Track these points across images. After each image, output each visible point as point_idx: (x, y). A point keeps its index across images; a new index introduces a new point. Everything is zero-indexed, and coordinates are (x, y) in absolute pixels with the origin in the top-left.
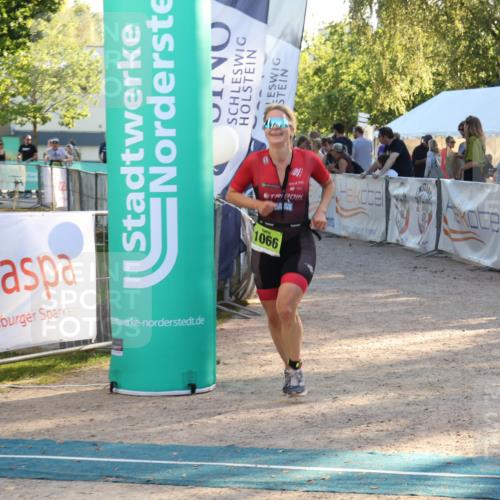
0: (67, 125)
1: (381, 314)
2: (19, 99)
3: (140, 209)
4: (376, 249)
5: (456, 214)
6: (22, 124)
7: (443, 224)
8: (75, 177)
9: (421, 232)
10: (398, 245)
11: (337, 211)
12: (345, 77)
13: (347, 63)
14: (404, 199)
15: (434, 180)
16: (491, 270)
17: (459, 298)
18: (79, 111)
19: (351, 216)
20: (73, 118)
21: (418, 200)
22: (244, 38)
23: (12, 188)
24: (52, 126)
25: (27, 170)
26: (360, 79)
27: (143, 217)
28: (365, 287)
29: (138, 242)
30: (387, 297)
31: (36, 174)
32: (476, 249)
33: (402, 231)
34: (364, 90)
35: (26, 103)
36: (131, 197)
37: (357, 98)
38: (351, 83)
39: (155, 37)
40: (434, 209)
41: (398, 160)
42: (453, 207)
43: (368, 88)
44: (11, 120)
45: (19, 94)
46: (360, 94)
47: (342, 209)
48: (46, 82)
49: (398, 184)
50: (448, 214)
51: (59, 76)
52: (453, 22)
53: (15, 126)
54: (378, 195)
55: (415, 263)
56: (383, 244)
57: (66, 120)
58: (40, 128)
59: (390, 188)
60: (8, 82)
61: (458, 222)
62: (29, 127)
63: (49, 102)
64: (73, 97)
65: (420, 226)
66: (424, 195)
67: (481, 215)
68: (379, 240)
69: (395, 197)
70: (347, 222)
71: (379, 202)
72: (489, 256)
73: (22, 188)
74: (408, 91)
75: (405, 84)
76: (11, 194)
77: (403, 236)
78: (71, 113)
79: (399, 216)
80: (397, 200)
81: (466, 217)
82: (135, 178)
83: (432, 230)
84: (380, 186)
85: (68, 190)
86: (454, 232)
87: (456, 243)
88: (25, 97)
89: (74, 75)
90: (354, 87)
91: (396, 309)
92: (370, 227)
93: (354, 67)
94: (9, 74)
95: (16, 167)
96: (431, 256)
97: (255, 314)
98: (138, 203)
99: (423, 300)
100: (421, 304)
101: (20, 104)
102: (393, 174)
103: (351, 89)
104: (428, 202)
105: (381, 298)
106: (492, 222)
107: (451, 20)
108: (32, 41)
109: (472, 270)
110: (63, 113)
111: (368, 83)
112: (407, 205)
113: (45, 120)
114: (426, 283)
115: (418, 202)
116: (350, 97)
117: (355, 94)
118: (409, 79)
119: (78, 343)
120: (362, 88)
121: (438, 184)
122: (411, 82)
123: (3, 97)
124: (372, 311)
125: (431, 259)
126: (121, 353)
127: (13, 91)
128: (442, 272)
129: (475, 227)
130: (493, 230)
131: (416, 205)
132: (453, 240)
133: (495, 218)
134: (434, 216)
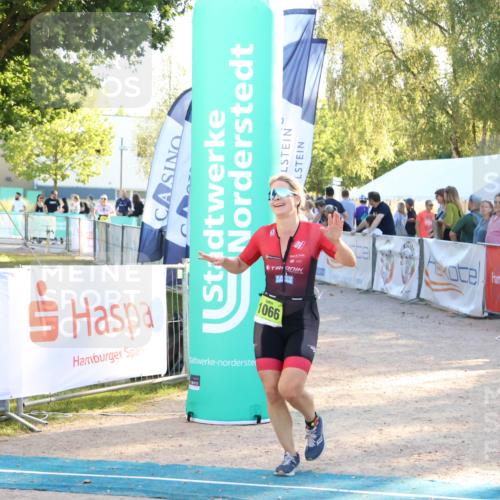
0: (83, 182)
2: (43, 159)
4: (364, 296)
5: (437, 269)
6: (44, 180)
7: (424, 276)
9: (404, 282)
10: (382, 293)
11: (329, 263)
12: (317, 146)
14: (389, 254)
15: (417, 239)
16: (469, 317)
18: (93, 169)
20: (88, 176)
21: (402, 255)
24: (70, 182)
25: (57, 220)
26: (331, 147)
27: (221, 273)
28: (368, 329)
29: (216, 294)
31: (65, 223)
32: (454, 297)
33: (386, 282)
34: (334, 157)
35: (48, 163)
37: (328, 164)
38: (323, 150)
40: (416, 264)
41: (383, 220)
42: (435, 263)
43: (337, 156)
44: (35, 177)
45: (43, 154)
46: (331, 160)
48: (67, 145)
50: (430, 268)
51: (77, 141)
53: (38, 181)
54: (366, 250)
55: (405, 308)
56: (369, 291)
57: (82, 178)
58: (60, 184)
59: (377, 244)
60: (34, 144)
61: (439, 275)
62: (50, 183)
63: (69, 162)
64: (91, 158)
65: (403, 277)
66: (408, 251)
67: (461, 270)
68: (365, 288)
70: (337, 272)
71: (366, 256)
72: (467, 304)
73: (52, 236)
74: (374, 159)
75: (372, 154)
77: (387, 285)
78: (86, 172)
79: (384, 270)
80: (383, 255)
81: (447, 271)
83: (414, 281)
84: (368, 243)
85: (95, 239)
86: (435, 283)
87: (436, 293)
88: (48, 157)
89: (91, 139)
90: (326, 155)
92: (358, 277)
93: (326, 136)
94: (35, 138)
96: (414, 303)
99: (420, 342)
100: (421, 347)
101: (44, 163)
102: (379, 232)
103: (323, 156)
104: (411, 257)
106: (470, 276)
107: (412, 100)
108: (72, 111)
109: (453, 317)
110: (80, 171)
111: (337, 151)
112: (392, 259)
113: (64, 177)
114: (416, 327)
115: (402, 257)
116: (322, 163)
117: (326, 161)
118: (374, 149)
119: (150, 377)
120: (331, 155)
121: (421, 242)
122: (376, 152)
123: (29, 157)
124: (381, 351)
125: (414, 306)
126: (197, 388)
127: (36, 152)
128: (427, 317)
129: (455, 279)
130: (471, 283)
131: (400, 260)
132: (433, 290)
133: (473, 273)
134: (416, 269)
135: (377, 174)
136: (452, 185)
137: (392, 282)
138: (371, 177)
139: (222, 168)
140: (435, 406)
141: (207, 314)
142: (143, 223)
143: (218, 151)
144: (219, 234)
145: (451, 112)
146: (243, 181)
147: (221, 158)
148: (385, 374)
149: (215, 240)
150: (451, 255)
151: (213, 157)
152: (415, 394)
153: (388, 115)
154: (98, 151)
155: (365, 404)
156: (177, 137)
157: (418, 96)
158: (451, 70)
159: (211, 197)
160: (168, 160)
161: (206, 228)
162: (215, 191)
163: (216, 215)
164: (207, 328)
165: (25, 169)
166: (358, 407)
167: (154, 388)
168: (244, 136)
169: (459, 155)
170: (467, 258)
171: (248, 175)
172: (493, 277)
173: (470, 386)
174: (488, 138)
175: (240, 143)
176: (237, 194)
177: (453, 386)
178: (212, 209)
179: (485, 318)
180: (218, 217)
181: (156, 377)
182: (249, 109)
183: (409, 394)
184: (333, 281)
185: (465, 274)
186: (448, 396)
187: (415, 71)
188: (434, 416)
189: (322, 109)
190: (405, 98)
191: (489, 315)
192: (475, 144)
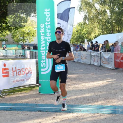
1: (90, 78)
2: (21, 38)
3: (44, 59)
4: (89, 65)
6: (21, 42)
7: (102, 61)
8: (31, 53)
9: (97, 62)
10: (93, 64)
11: (81, 58)
12: (82, 32)
14: (94, 56)
16: (111, 69)
18: (32, 40)
19: (84, 59)
21: (97, 56)
22: (64, 26)
23: (20, 55)
24: (27, 43)
25: (22, 51)
27: (45, 60)
28: (87, 73)
29: (44, 65)
30: (91, 75)
31: (24, 52)
32: (108, 65)
33: (94, 62)
34: (86, 35)
35: (22, 39)
36: (42, 56)
39: (47, 26)
42: (104, 57)
43: (87, 35)
46: (85, 36)
47: (82, 58)
48: (26, 35)
49: (93, 53)
50: (103, 58)
51: (28, 33)
54: (89, 55)
55: (97, 68)
56: (90, 64)
57: (30, 42)
58: (25, 43)
59: (91, 54)
61: (105, 60)
62: (23, 43)
64: (31, 37)
66: (98, 55)
70: (83, 60)
72: (111, 66)
73: (22, 55)
76: (19, 56)
77: (94, 63)
78: (31, 40)
79: (93, 59)
82: (43, 53)
83: (100, 61)
85: (30, 55)
86: (104, 62)
87: (104, 64)
89: (31, 33)
90: (84, 35)
92: (88, 61)
93: (84, 30)
95: (20, 51)
96: (99, 67)
98: (44, 58)
100: (98, 76)
104: (98, 56)
109: (107, 69)
110: (29, 40)
111: (87, 34)
113: (26, 42)
114: (98, 72)
117: (84, 36)
120: (85, 35)
123: (18, 37)
127: (20, 36)
128: (102, 69)
129: (108, 61)
131: (96, 57)
132: (104, 63)
133: (112, 59)
135: (95, 38)
137: (95, 62)
151: (42, 34)
154: (33, 36)
161: (41, 50)
165: (17, 40)
169: (113, 33)
170: (110, 56)
172: (116, 60)
174: (119, 29)
178: (42, 46)
179: (115, 69)
184: (83, 62)
185: (110, 60)
191: (116, 68)
192: (116, 31)
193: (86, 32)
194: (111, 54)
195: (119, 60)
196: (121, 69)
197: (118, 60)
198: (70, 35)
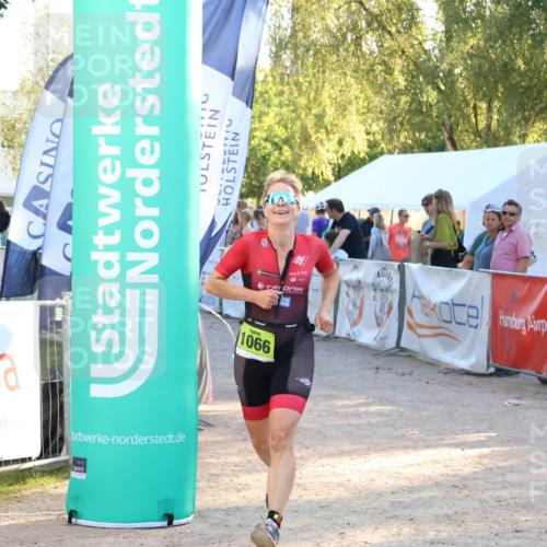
1: (357, 426)
4: (323, 344)
5: (424, 306)
7: (407, 316)
9: (379, 325)
10: (348, 339)
12: (257, 134)
13: (260, 117)
14: (357, 286)
15: (396, 264)
16: (468, 373)
17: (441, 407)
21: (375, 287)
22: (206, 95)
26: (276, 136)
27: (117, 312)
30: (356, 406)
32: (448, 348)
33: (354, 324)
34: (281, 149)
37: (272, 159)
38: (266, 140)
39: (138, 99)
40: (395, 299)
41: (349, 238)
42: (421, 297)
46: (276, 153)
49: (351, 267)
50: (414, 305)
52: (391, 74)
55: (381, 362)
56: (331, 338)
61: (427, 315)
65: (377, 319)
66: (384, 281)
67: (456, 308)
69: (346, 282)
72: (465, 356)
74: (337, 152)
75: (333, 145)
77: (355, 329)
79: (351, 307)
80: (348, 286)
81: (437, 309)
83: (392, 323)
86: (422, 327)
87: (424, 340)
90: (269, 145)
91: (373, 420)
93: (269, 120)
96: (392, 355)
97: (208, 425)
99: (401, 409)
100: (401, 415)
102: (343, 254)
103: (265, 148)
104: (387, 290)
105: (350, 406)
106: (469, 316)
107: (389, 71)
109: (445, 373)
111: (287, 141)
112: (361, 293)
114: (394, 388)
115: (375, 290)
116: (264, 157)
117: (269, 154)
118: (336, 138)
119: (16, 461)
120: (278, 147)
121: (402, 270)
122: (340, 143)
124: (346, 422)
125: (393, 358)
126: (83, 476)
128: (411, 374)
129: (447, 321)
130: (471, 326)
131: (373, 293)
132: (420, 336)
133: (473, 312)
134: (395, 306)
136: (444, 189)
137: (361, 324)
138: (332, 178)
139: (118, 164)
140: (419, 499)
141: (98, 370)
142: (9, 242)
143: (110, 140)
144: (114, 257)
145: (443, 87)
146: (147, 182)
147: (116, 150)
148: (349, 453)
149: (109, 265)
150: (443, 286)
151: (104, 149)
152: (391, 482)
153: (355, 90)
155: (322, 498)
156: (58, 120)
157: (398, 64)
158: (443, 28)
159: (102, 206)
160: (46, 153)
161: (95, 248)
162: (107, 196)
163: (109, 230)
164: (97, 391)
166: (311, 502)
167: (21, 477)
168: (149, 119)
169: (455, 148)
170: (465, 291)
171: (154, 174)
172: (502, 317)
173: (467, 470)
174: (494, 124)
175: (142, 129)
176: (138, 202)
177: (445, 471)
178: (103, 222)
179: (491, 375)
180: (113, 234)
181: (23, 460)
182: (155, 82)
183: (382, 483)
185: (461, 314)
186: (438, 485)
187: (393, 30)
188: (418, 513)
189: (264, 81)
190: (379, 68)
191: (498, 370)
192: (477, 133)
193: (280, 132)
194: (470, 280)
195: (522, 320)
196: (527, 377)
197: (517, 322)
198: (232, 158)
